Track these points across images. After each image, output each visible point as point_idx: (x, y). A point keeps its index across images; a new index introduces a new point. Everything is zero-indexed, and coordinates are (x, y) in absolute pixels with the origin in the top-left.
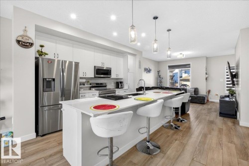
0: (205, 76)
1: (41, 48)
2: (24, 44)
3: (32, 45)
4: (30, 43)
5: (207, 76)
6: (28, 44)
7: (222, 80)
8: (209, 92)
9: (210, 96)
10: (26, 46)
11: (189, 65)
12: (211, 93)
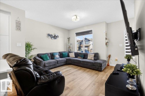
0: (105, 41)
5: (107, 41)
7: (121, 45)
8: (110, 56)
9: (110, 61)
11: (91, 31)
12: (111, 58)
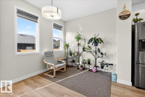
1: (136, 17)
2: (124, 17)
3: (129, 15)
4: (127, 15)
6: (126, 16)
10: (125, 18)
